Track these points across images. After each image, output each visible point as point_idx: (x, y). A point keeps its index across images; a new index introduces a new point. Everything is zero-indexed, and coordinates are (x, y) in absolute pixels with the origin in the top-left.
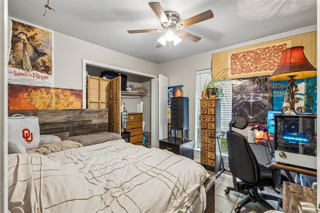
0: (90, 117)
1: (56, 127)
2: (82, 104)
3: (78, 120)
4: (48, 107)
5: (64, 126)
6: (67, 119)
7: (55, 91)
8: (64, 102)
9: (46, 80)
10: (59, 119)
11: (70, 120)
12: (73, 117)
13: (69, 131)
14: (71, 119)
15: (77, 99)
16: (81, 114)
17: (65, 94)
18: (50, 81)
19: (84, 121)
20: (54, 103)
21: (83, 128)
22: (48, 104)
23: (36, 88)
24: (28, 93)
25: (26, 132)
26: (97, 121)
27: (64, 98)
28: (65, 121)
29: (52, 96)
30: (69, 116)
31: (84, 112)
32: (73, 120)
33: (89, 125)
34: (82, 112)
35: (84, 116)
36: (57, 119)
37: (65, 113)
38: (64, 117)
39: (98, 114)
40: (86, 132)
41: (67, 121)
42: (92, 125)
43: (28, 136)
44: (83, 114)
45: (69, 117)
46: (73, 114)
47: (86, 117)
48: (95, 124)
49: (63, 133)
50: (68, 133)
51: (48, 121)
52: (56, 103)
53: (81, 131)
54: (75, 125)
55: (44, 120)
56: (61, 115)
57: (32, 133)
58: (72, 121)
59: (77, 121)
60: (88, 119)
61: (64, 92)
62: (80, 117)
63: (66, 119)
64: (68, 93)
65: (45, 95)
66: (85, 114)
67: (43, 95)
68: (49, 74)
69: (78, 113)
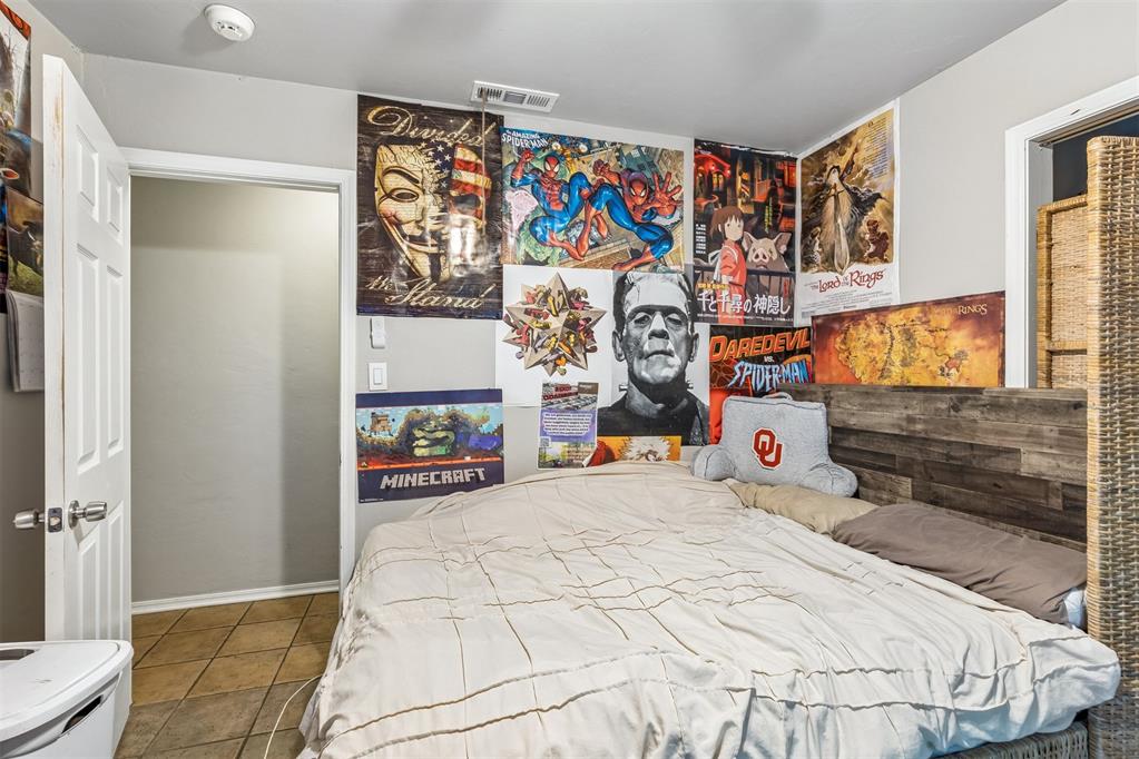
0: (1006, 433)
1: (871, 448)
2: (1003, 363)
3: (945, 438)
4: (882, 376)
5: (893, 452)
6: (904, 424)
7: (901, 316)
8: (931, 356)
9: (878, 285)
10: (881, 420)
11: (914, 431)
12: (925, 421)
13: (912, 477)
14: (919, 427)
15: (979, 342)
16: (960, 414)
17: (933, 324)
18: (890, 284)
19: (972, 446)
20: (898, 363)
21: (967, 479)
22: (880, 365)
23: (857, 317)
24: (843, 336)
25: (764, 438)
26: (1053, 463)
27: (931, 339)
28: (897, 432)
29: (892, 338)
30: (910, 412)
31: (970, 402)
32: (926, 431)
33: (1001, 475)
34: (962, 401)
35: (975, 421)
36: (876, 420)
37: (897, 399)
38: (895, 416)
39: (1064, 422)
40: (983, 504)
41: (904, 433)
42: (1016, 476)
43: (767, 449)
44: (969, 413)
45: (910, 420)
46: (926, 409)
47: (987, 430)
48: (1038, 481)
49: (893, 477)
50: (906, 485)
51: (853, 421)
52: (905, 363)
53: (959, 493)
54: (934, 457)
55: (845, 417)
56: (887, 406)
57: (779, 446)
58: (923, 435)
59: (943, 441)
60: (992, 441)
61: (931, 317)
62: (957, 427)
63: (900, 422)
64: (944, 318)
65: (875, 337)
66: (976, 414)
67: (872, 337)
68: (886, 261)
69: (944, 406)
